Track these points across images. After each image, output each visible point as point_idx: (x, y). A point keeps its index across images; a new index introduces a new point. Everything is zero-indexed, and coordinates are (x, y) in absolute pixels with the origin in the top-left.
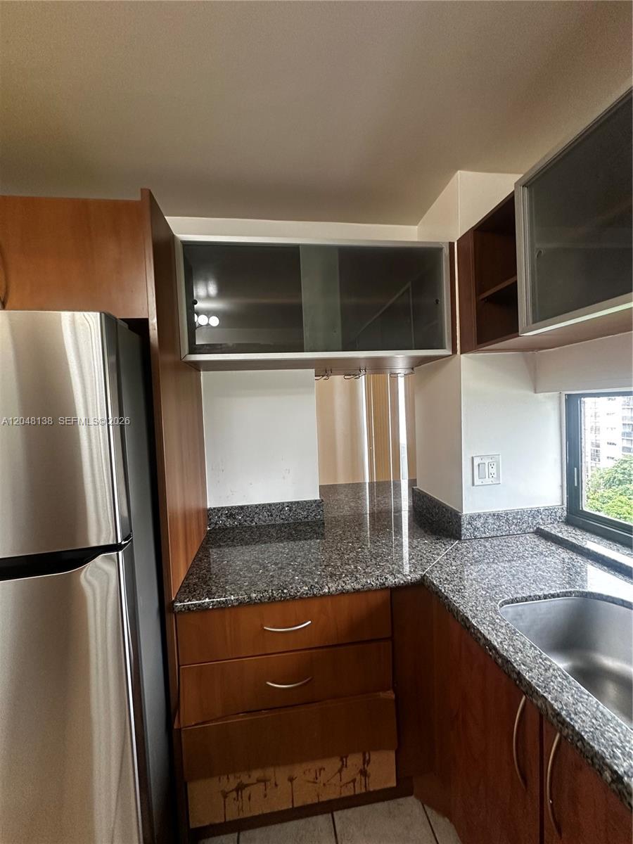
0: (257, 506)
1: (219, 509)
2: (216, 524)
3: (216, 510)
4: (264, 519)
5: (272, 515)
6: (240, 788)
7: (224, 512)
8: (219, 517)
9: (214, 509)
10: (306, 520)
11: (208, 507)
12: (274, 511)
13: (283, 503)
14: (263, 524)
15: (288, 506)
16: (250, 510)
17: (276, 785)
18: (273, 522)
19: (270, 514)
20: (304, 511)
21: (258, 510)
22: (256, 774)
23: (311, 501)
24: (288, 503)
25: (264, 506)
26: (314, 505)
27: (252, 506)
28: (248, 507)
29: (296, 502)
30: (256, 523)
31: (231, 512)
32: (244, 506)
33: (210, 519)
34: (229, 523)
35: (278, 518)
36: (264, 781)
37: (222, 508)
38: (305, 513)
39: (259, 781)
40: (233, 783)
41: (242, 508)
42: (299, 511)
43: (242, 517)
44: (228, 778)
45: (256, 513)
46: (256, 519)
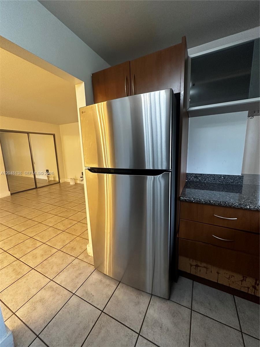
0: (208, 175)
1: (191, 174)
2: (190, 179)
3: (190, 174)
4: (211, 180)
5: (215, 179)
6: (197, 266)
7: (193, 175)
8: (191, 177)
9: (189, 173)
10: (232, 184)
11: (187, 172)
12: (216, 178)
13: (221, 175)
14: (210, 182)
15: (223, 176)
16: (205, 176)
17: (211, 272)
18: (215, 182)
19: (214, 178)
20: (232, 180)
21: (208, 176)
22: (204, 264)
23: (236, 175)
24: (223, 175)
25: (211, 175)
26: (238, 178)
27: (206, 174)
28: (204, 174)
29: (228, 175)
30: (207, 182)
31: (196, 176)
32: (202, 174)
33: (187, 177)
34: (195, 180)
35: (217, 181)
36: (207, 268)
37: (193, 173)
38: (232, 181)
39: (204, 267)
40: (194, 263)
41: (201, 174)
42: (229, 179)
43: (201, 178)
44: (193, 261)
45: (207, 177)
46: (207, 180)
